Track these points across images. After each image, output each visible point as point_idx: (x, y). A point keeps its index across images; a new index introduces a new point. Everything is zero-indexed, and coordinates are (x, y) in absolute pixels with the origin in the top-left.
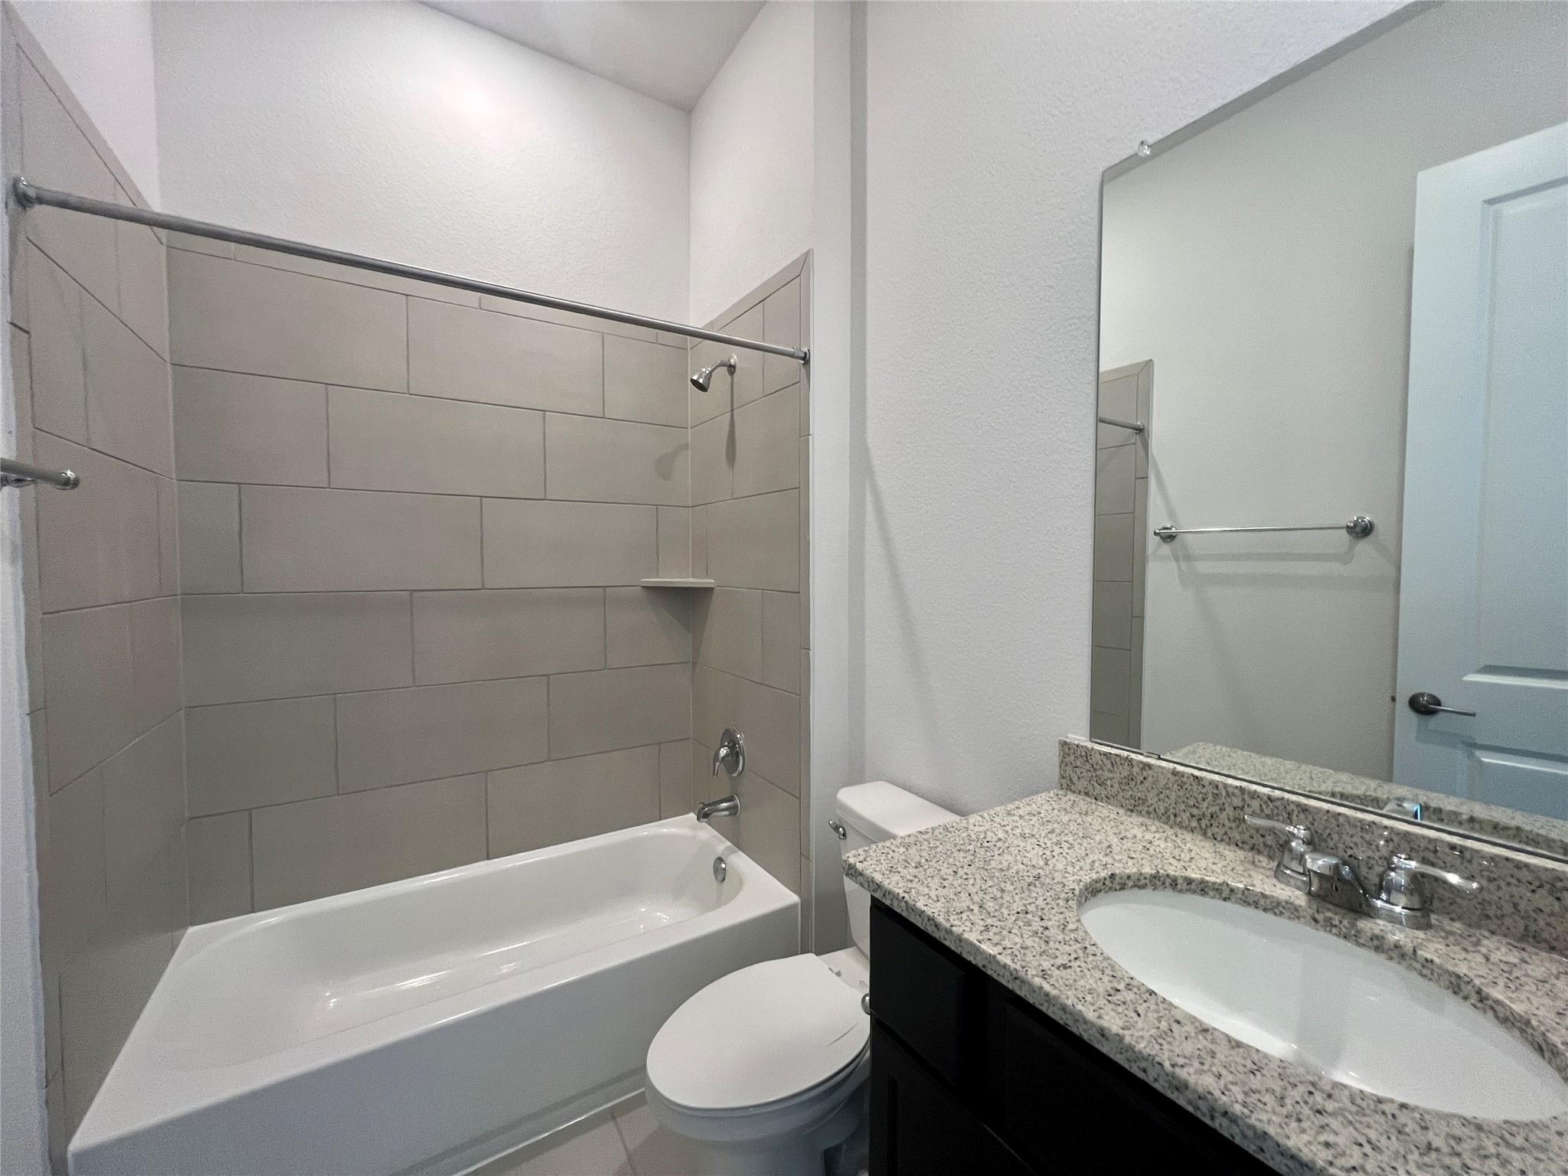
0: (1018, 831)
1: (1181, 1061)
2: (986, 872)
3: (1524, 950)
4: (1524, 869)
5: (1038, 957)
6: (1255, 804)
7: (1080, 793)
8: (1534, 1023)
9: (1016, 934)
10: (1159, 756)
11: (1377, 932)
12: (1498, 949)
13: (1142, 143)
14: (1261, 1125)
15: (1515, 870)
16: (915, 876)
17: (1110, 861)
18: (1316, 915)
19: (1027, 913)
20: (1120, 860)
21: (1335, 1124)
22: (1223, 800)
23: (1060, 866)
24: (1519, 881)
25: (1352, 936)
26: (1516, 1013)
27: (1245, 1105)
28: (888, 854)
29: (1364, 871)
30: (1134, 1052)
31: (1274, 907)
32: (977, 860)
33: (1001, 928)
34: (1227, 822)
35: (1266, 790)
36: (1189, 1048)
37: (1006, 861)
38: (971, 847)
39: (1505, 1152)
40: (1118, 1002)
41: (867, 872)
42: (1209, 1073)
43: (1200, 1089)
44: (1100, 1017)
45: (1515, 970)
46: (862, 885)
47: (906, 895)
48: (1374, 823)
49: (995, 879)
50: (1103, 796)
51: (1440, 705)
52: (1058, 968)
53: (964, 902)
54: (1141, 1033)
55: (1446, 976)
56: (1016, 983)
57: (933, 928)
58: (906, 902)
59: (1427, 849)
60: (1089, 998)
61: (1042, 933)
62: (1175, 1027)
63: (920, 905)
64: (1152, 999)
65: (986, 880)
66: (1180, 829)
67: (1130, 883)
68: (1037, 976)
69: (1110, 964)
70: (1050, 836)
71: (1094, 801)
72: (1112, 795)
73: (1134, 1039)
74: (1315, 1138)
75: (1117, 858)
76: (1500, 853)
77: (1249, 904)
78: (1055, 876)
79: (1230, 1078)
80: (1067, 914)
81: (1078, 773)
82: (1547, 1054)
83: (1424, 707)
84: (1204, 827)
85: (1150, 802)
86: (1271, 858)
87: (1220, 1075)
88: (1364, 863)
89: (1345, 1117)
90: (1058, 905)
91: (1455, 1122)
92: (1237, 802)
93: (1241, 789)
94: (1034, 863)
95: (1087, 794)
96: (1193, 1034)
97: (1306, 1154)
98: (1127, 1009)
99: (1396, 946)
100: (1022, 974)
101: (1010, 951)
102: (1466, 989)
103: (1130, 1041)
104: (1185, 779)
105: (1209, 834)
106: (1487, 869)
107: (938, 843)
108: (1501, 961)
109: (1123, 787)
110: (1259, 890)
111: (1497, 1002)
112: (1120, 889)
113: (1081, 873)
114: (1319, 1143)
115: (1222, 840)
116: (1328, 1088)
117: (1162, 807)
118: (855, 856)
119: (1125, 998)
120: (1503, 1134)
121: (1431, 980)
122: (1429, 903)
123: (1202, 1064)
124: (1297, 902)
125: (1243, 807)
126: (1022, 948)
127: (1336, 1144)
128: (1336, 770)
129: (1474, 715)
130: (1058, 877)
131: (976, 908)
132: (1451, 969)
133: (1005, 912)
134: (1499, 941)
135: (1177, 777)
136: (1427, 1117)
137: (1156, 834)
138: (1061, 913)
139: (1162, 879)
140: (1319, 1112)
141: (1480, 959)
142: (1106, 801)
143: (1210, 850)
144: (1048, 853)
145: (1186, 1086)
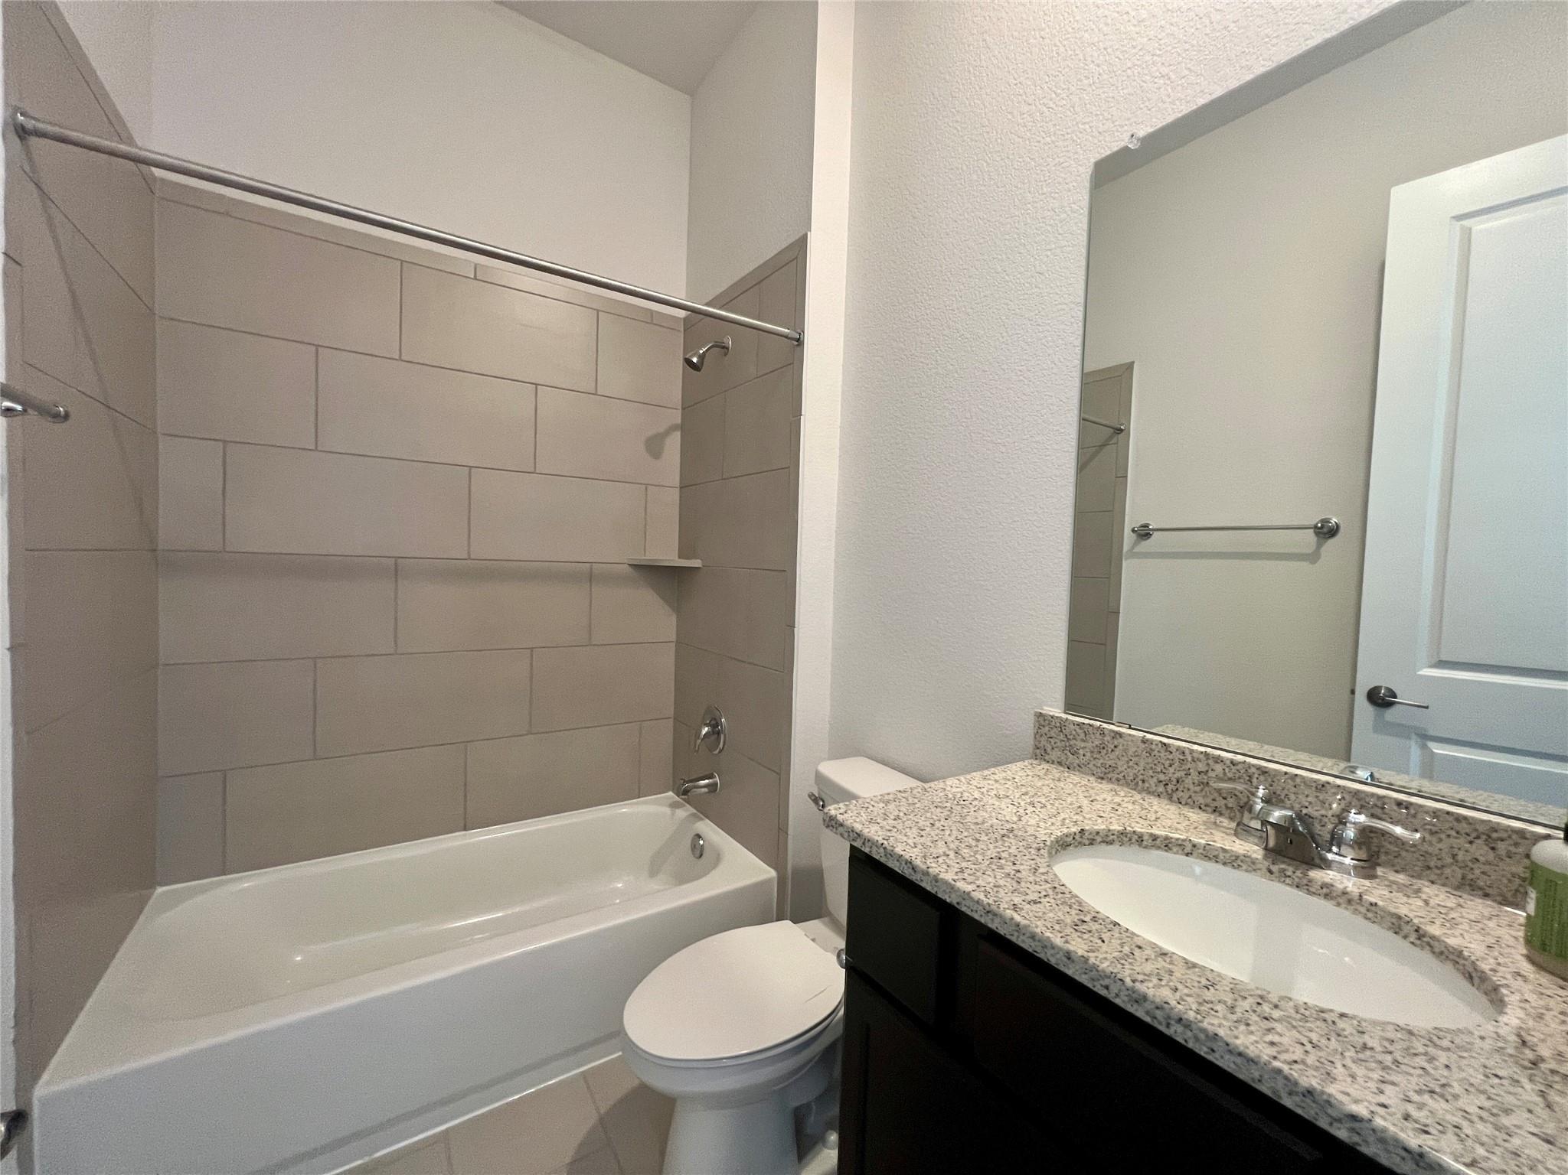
0: (993, 793)
1: (1140, 977)
2: (961, 825)
3: (1460, 897)
4: (1463, 821)
5: (1010, 894)
6: (1219, 768)
7: (1053, 763)
8: (1466, 954)
9: (989, 875)
10: (1130, 726)
11: (1327, 880)
12: (1437, 895)
13: (1132, 136)
14: (1213, 1027)
15: (1455, 824)
16: (894, 827)
17: (1081, 818)
18: (1272, 867)
19: (1000, 859)
20: (1090, 819)
21: (1279, 1027)
22: (1189, 766)
23: (1032, 822)
24: (1458, 833)
25: (1306, 886)
26: (1450, 946)
27: (1198, 1012)
28: (868, 808)
29: (1317, 828)
30: (1097, 971)
31: (1233, 861)
32: (954, 815)
33: (976, 870)
34: (1191, 787)
35: (1230, 756)
36: (1148, 967)
37: (982, 816)
38: (948, 805)
39: (1431, 1050)
40: (1084, 931)
41: (848, 823)
42: (1167, 988)
43: (1158, 1000)
44: (1067, 942)
45: (1452, 912)
46: (842, 835)
47: (885, 842)
48: (1328, 783)
49: (971, 831)
50: (1075, 765)
51: (1395, 697)
52: (1029, 903)
53: (941, 848)
54: (1105, 956)
55: (1388, 919)
56: (988, 916)
57: (910, 870)
58: (885, 848)
59: (1376, 806)
60: (1057, 927)
61: (1015, 875)
62: (1137, 952)
63: (899, 850)
64: (1116, 929)
65: (962, 832)
66: (1147, 793)
67: (1099, 839)
68: (1008, 909)
69: (1077, 901)
70: (1023, 797)
71: (1067, 770)
72: (1083, 764)
73: (1098, 959)
74: (1261, 1038)
75: (1088, 816)
76: (1441, 807)
77: (1210, 859)
78: (1028, 829)
79: (1186, 991)
80: (1038, 860)
81: (1053, 743)
82: (1476, 981)
83: (1381, 699)
84: (1170, 792)
85: (1120, 769)
86: (1231, 819)
87: (1177, 989)
88: (1318, 821)
89: (1289, 1023)
90: (1030, 853)
91: (1391, 1028)
92: (1201, 767)
93: (1206, 754)
94: (1008, 818)
95: (1060, 763)
96: (1153, 957)
97: (1252, 1052)
98: (1092, 936)
99: (1345, 893)
100: (994, 908)
101: (983, 889)
102: (1407, 929)
103: (1095, 962)
104: (1153, 747)
105: (1175, 798)
106: (1430, 823)
107: (916, 801)
108: (1439, 905)
109: (1095, 756)
110: (1219, 845)
111: (1433, 937)
112: (1089, 845)
113: (1053, 828)
114: (1265, 1042)
115: (1186, 804)
116: (1275, 1000)
117: (1131, 774)
118: (835, 809)
119: (1091, 927)
120: (1431, 1038)
121: (1374, 922)
122: (1376, 856)
123: (1161, 980)
124: (1254, 856)
125: (1207, 771)
126: (995, 886)
127: (1281, 1044)
128: (1297, 750)
129: (1427, 707)
130: (1031, 831)
131: (952, 854)
132: (1393, 910)
133: (980, 857)
134: (1439, 890)
135: (1146, 745)
136: (1364, 1024)
137: (1124, 798)
138: (1033, 860)
139: (1129, 835)
140: (1266, 1019)
141: (1420, 903)
142: (1079, 771)
143: (1176, 812)
144: (1022, 811)
145: (1145, 998)
